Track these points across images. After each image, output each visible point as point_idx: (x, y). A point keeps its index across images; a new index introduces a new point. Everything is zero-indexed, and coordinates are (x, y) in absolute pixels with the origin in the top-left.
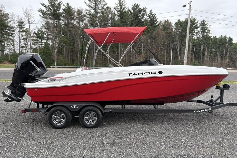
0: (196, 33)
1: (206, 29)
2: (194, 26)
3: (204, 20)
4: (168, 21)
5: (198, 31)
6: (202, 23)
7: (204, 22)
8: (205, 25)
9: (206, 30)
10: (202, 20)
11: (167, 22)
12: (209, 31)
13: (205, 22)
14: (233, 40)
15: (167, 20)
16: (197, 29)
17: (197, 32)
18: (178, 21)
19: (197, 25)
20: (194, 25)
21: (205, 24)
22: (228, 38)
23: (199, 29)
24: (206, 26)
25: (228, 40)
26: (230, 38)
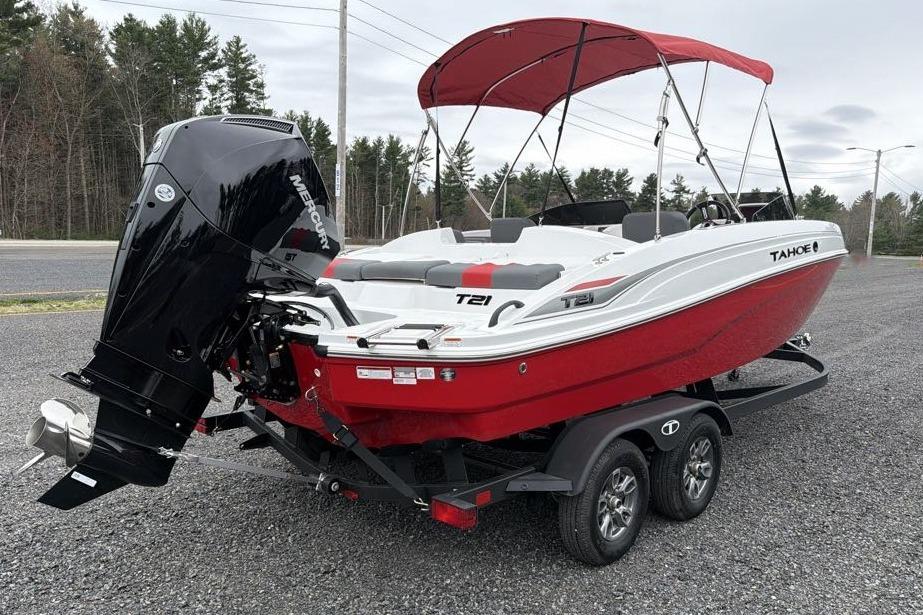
0: (209, 87)
1: (249, 79)
2: (203, 54)
3: (238, 40)
4: (77, 13)
5: (221, 81)
6: (230, 50)
7: (238, 48)
8: (244, 60)
9: (251, 82)
10: (231, 39)
11: (73, 14)
12: (261, 86)
13: (242, 47)
14: (330, 133)
15: (76, 7)
16: (216, 72)
17: (215, 82)
18: (126, 19)
19: (213, 56)
20: (201, 49)
21: (243, 56)
22: (315, 124)
23: (223, 72)
24: (247, 65)
25: (314, 131)
26: (320, 122)
